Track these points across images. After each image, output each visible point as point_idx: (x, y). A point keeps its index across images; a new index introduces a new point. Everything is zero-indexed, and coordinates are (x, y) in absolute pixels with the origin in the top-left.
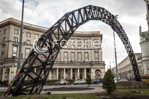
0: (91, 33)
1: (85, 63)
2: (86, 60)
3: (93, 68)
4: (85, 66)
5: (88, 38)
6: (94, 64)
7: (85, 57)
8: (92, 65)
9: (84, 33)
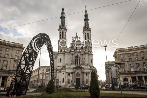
0: (15, 44)
1: (3, 71)
2: (4, 68)
3: (10, 76)
4: (3, 74)
5: (11, 48)
6: (12, 72)
7: (3, 65)
8: (10, 74)
9: (7, 42)
